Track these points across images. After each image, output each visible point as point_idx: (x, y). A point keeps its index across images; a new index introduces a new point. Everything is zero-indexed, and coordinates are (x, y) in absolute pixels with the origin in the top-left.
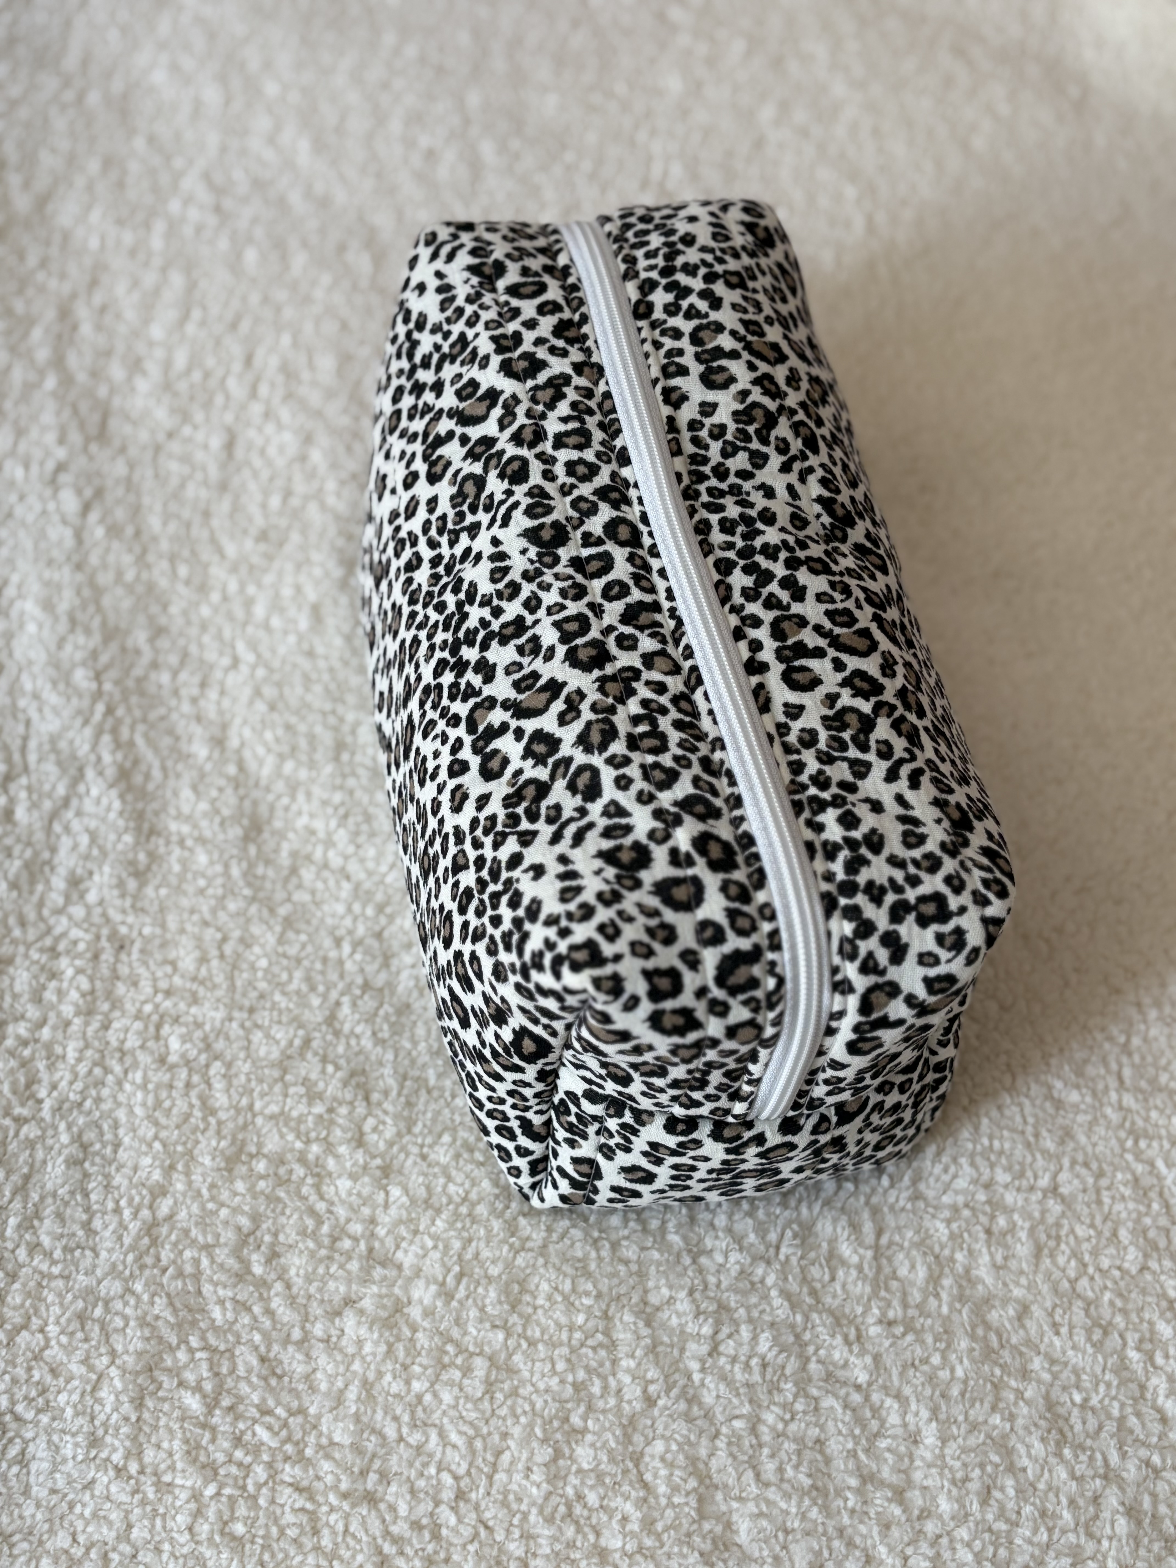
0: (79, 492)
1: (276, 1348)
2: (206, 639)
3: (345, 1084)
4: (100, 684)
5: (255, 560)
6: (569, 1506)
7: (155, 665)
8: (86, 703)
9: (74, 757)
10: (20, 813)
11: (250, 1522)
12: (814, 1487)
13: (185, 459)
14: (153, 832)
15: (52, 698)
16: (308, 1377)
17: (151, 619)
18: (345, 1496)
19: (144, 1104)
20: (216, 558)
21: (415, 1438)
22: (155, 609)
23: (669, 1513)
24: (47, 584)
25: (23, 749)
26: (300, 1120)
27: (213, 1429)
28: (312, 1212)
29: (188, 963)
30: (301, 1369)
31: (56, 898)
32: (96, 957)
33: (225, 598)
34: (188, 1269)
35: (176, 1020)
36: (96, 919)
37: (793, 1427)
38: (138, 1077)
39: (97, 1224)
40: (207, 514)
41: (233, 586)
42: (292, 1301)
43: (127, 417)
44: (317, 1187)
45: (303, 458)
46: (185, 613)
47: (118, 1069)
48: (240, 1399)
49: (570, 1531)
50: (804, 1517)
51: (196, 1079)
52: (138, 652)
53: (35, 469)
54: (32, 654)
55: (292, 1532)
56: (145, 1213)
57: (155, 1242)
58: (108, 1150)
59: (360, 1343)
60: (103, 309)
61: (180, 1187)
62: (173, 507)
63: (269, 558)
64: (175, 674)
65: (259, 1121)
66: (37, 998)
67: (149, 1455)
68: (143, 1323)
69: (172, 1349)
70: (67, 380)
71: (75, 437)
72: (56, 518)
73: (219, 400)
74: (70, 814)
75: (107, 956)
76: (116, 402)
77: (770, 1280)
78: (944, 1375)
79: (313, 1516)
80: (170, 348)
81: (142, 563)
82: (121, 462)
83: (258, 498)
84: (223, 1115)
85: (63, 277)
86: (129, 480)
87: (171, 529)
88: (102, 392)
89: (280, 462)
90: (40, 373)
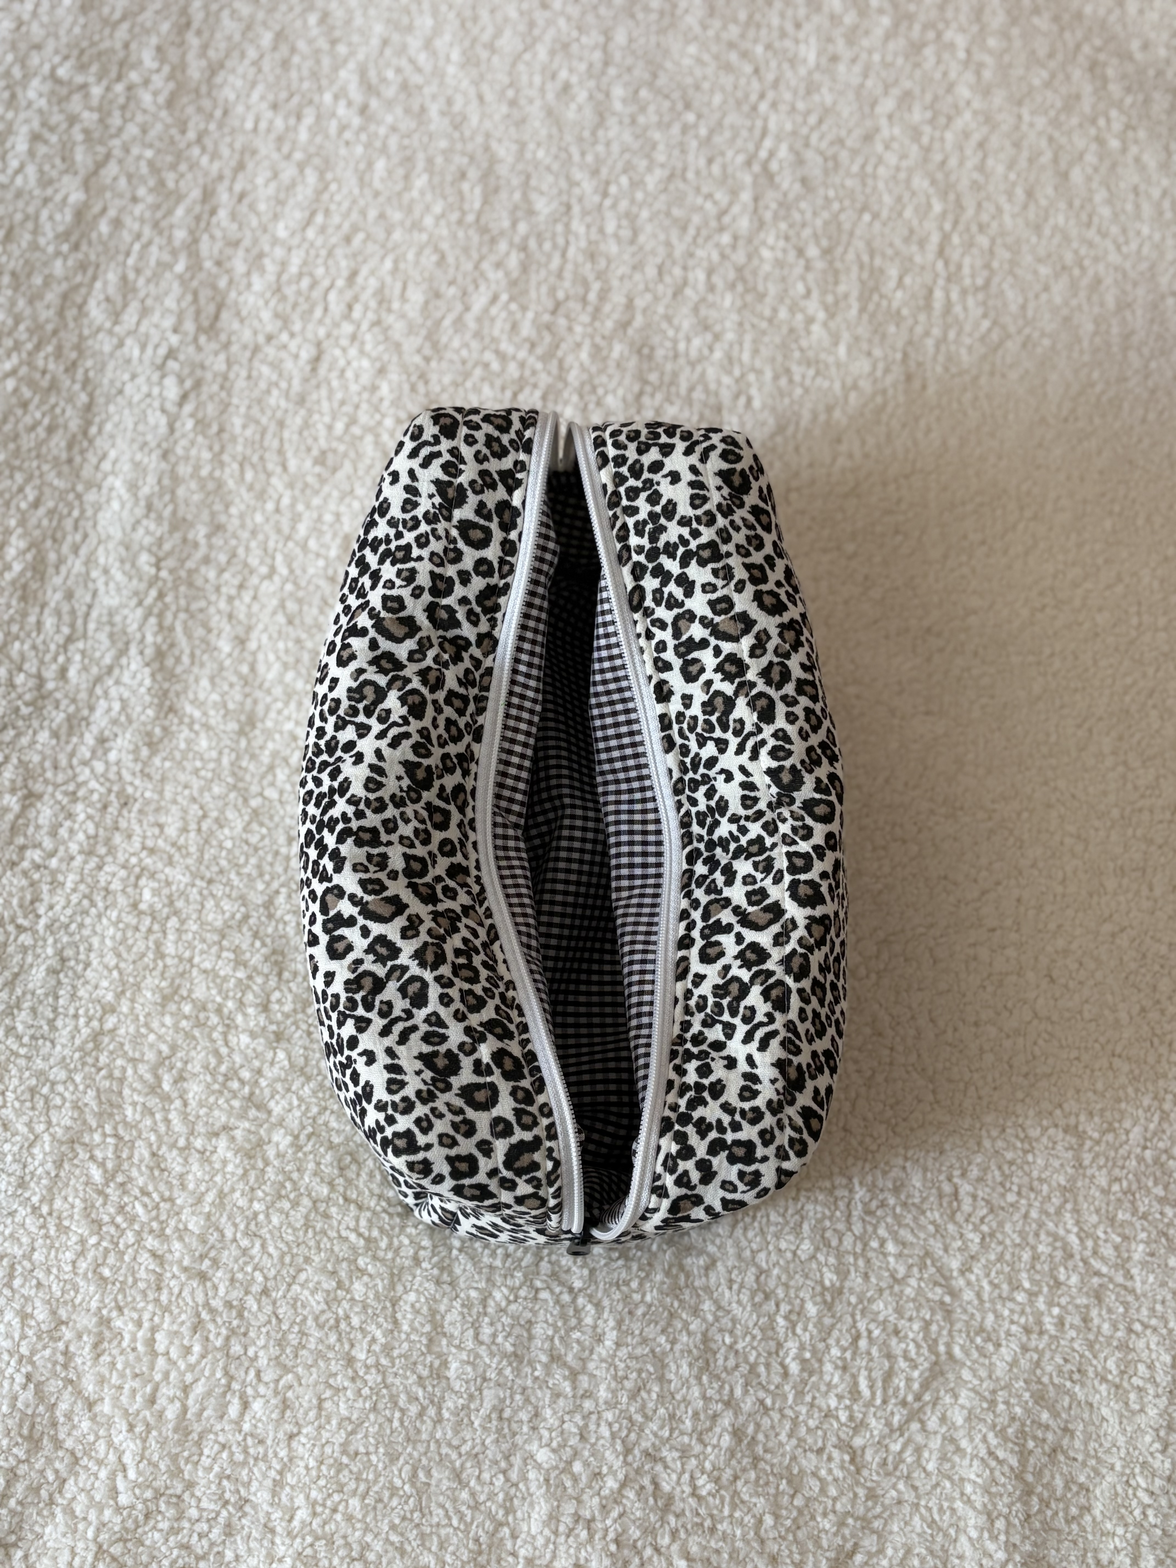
0: (181, 381)
1: (164, 1148)
2: (253, 544)
3: (266, 959)
4: (159, 569)
5: (310, 479)
6: (337, 1321)
7: (206, 560)
8: (143, 586)
9: (124, 632)
10: (72, 673)
11: (115, 1270)
12: (515, 1354)
13: (276, 366)
14: (171, 709)
15: (118, 576)
16: (181, 1176)
17: (213, 514)
18: (186, 1269)
19: (113, 938)
20: (279, 470)
21: (245, 1243)
22: (218, 507)
23: (405, 1346)
24: (136, 465)
25: (87, 615)
26: (225, 979)
27: (106, 1196)
28: (216, 1053)
29: (172, 831)
30: (178, 1169)
31: (85, 752)
32: (105, 807)
33: (277, 510)
34: (117, 1073)
35: (153, 876)
36: (112, 776)
37: (513, 1307)
38: (114, 915)
39: (59, 1023)
40: (281, 424)
41: (286, 501)
42: (185, 1116)
43: (238, 314)
44: (225, 1034)
45: (374, 388)
46: (242, 516)
47: (100, 905)
48: (130, 1179)
49: (333, 1339)
50: (500, 1372)
51: (156, 927)
52: (196, 545)
53: (149, 351)
54: (112, 531)
55: (141, 1285)
56: (95, 1024)
57: (97, 1047)
58: (80, 967)
59: (225, 1162)
60: (242, 197)
61: (125, 1009)
62: (255, 411)
63: (322, 481)
64: (222, 571)
65: (195, 972)
66: (53, 833)
67: (58, 1203)
68: (76, 1106)
69: (91, 1130)
70: (195, 265)
71: (189, 326)
72: (156, 404)
73: (318, 313)
74: (110, 682)
75: (113, 810)
76: (233, 295)
78: (636, 1297)
79: (159, 1277)
80: (290, 249)
81: (218, 461)
82: (222, 357)
83: (327, 419)
84: (169, 961)
85: (215, 155)
86: (225, 378)
87: (248, 432)
88: (222, 283)
89: (354, 388)
90: (174, 253)
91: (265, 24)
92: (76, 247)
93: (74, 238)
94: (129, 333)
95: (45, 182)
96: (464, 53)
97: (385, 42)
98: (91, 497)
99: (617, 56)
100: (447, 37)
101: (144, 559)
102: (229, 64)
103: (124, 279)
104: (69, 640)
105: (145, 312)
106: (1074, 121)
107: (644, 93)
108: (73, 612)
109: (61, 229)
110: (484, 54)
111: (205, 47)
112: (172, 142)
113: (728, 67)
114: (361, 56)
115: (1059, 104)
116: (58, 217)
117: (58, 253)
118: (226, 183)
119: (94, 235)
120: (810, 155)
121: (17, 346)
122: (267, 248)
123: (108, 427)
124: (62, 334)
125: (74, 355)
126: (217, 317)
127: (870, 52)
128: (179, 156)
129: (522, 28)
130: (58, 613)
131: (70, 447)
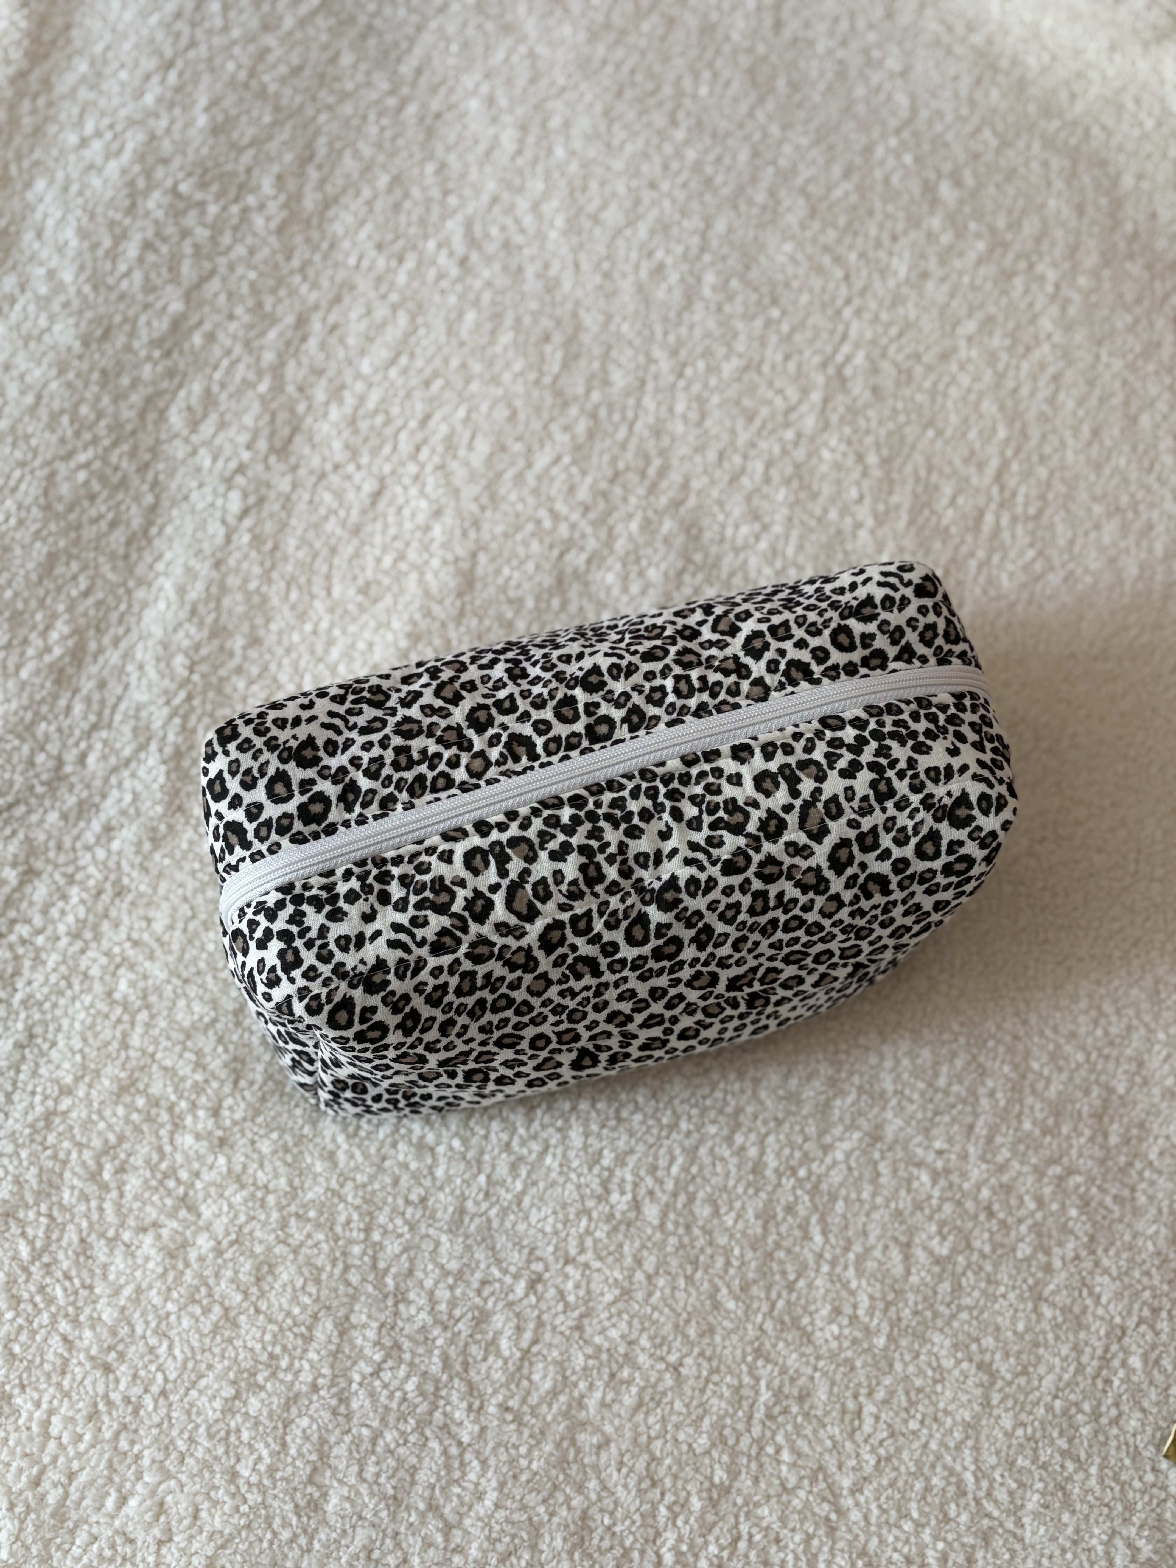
0: (245, 496)
1: (94, 1236)
2: (286, 661)
3: (226, 1065)
4: (191, 673)
5: (351, 608)
6: (228, 1434)
7: (239, 670)
8: (173, 687)
9: (148, 728)
10: (91, 760)
11: (26, 1347)
12: (394, 1497)
13: (338, 495)
14: (180, 809)
15: (151, 672)
16: (105, 1267)
17: (253, 627)
18: (92, 1358)
19: (83, 1022)
20: (323, 593)
21: (153, 1341)
22: (259, 621)
23: (289, 1470)
24: (188, 570)
25: (115, 707)
26: (183, 1079)
27: (30, 1274)
28: (160, 1150)
29: (158, 926)
30: (103, 1258)
31: (89, 837)
32: (99, 893)
33: (315, 632)
34: (62, 1155)
35: (132, 967)
36: (112, 864)
37: (401, 1450)
38: (88, 1000)
39: (16, 1097)
40: (333, 551)
41: (324, 625)
42: (118, 1207)
43: (311, 440)
44: (172, 1133)
45: (427, 528)
46: (280, 633)
47: (77, 988)
48: (56, 1261)
49: (220, 1450)
50: (376, 1513)
51: (126, 1018)
52: (231, 654)
53: (220, 463)
54: (153, 629)
55: (47, 1367)
56: (50, 1103)
57: (48, 1126)
58: (46, 1046)
59: (147, 1259)
60: (334, 328)
61: (81, 1093)
62: (311, 535)
63: (362, 609)
64: (251, 683)
65: (155, 1068)
66: (45, 912)
68: (17, 1181)
69: (27, 1207)
70: (278, 388)
71: (262, 445)
72: (218, 514)
73: (387, 449)
74: (126, 773)
75: (106, 898)
76: (309, 421)
77: (440, 1342)
78: (524, 1463)
79: (66, 1362)
80: (370, 385)
81: (267, 578)
82: (288, 479)
83: (377, 552)
84: (132, 1053)
85: (315, 286)
86: (288, 498)
87: (301, 554)
88: (301, 408)
89: (408, 525)
90: (260, 374)
91: (384, 167)
92: (168, 354)
93: (167, 345)
94: (204, 444)
95: (149, 288)
96: (569, 220)
97: (495, 200)
98: (140, 594)
99: (714, 243)
100: (555, 203)
101: (179, 661)
102: (344, 200)
103: (208, 391)
104: (95, 727)
105: (222, 425)
106: (1151, 367)
107: (734, 283)
108: (103, 702)
109: (156, 335)
110: (587, 224)
111: (323, 181)
112: (276, 266)
113: (820, 270)
114: (470, 209)
115: (1138, 349)
116: (155, 323)
117: (149, 358)
118: (320, 314)
119: (186, 346)
120: (886, 366)
121: (95, 441)
122: (348, 380)
123: (169, 530)
124: (140, 435)
125: (147, 457)
126: (290, 440)
127: (960, 274)
128: (280, 282)
129: (628, 204)
130: (88, 700)
131: (129, 543)
